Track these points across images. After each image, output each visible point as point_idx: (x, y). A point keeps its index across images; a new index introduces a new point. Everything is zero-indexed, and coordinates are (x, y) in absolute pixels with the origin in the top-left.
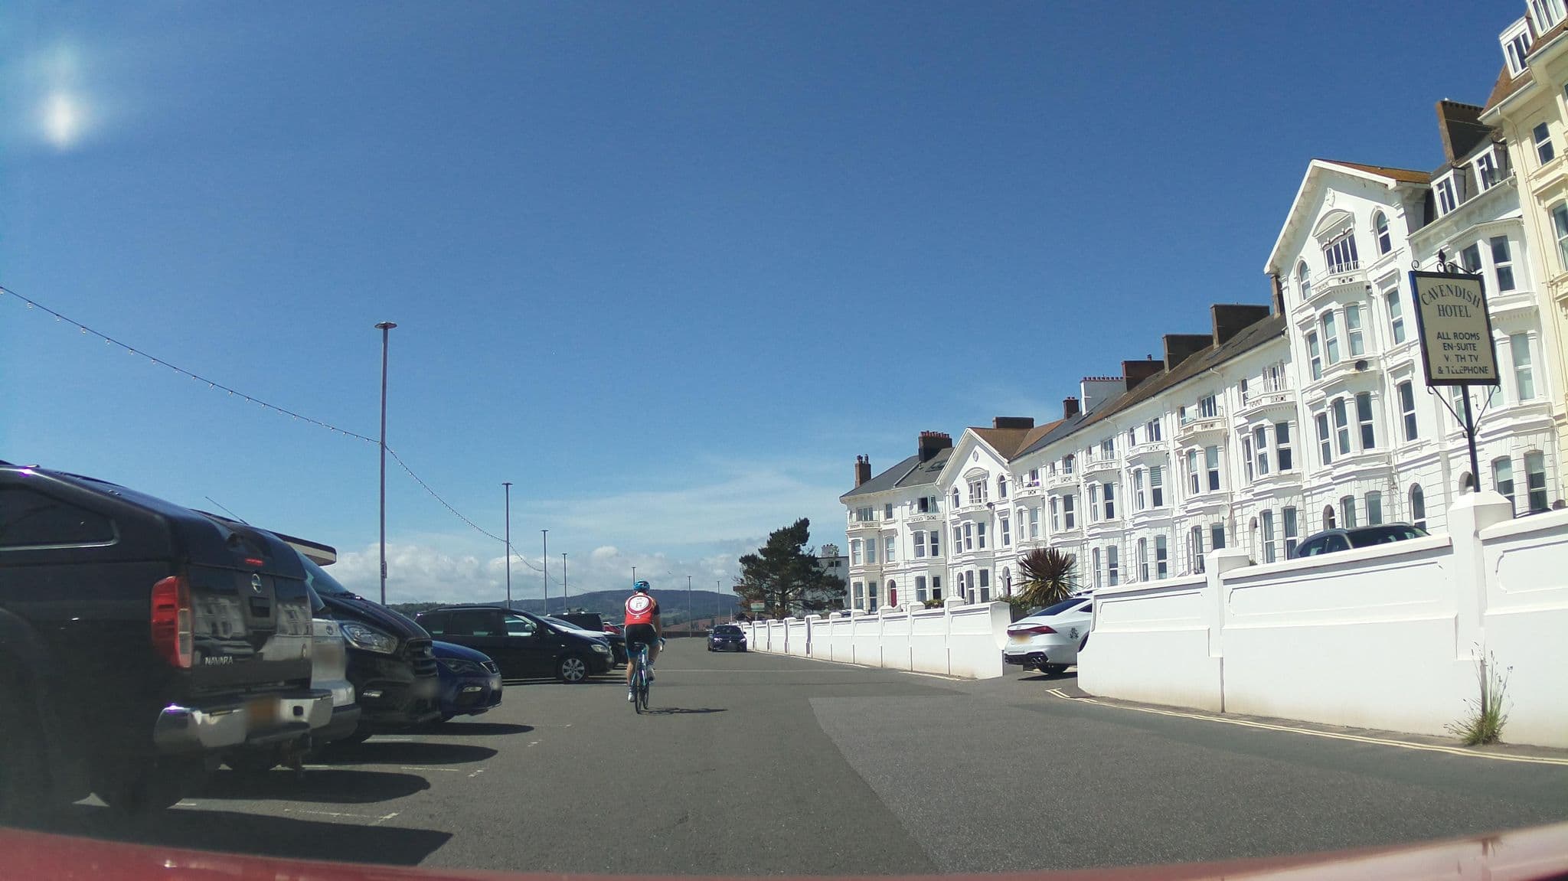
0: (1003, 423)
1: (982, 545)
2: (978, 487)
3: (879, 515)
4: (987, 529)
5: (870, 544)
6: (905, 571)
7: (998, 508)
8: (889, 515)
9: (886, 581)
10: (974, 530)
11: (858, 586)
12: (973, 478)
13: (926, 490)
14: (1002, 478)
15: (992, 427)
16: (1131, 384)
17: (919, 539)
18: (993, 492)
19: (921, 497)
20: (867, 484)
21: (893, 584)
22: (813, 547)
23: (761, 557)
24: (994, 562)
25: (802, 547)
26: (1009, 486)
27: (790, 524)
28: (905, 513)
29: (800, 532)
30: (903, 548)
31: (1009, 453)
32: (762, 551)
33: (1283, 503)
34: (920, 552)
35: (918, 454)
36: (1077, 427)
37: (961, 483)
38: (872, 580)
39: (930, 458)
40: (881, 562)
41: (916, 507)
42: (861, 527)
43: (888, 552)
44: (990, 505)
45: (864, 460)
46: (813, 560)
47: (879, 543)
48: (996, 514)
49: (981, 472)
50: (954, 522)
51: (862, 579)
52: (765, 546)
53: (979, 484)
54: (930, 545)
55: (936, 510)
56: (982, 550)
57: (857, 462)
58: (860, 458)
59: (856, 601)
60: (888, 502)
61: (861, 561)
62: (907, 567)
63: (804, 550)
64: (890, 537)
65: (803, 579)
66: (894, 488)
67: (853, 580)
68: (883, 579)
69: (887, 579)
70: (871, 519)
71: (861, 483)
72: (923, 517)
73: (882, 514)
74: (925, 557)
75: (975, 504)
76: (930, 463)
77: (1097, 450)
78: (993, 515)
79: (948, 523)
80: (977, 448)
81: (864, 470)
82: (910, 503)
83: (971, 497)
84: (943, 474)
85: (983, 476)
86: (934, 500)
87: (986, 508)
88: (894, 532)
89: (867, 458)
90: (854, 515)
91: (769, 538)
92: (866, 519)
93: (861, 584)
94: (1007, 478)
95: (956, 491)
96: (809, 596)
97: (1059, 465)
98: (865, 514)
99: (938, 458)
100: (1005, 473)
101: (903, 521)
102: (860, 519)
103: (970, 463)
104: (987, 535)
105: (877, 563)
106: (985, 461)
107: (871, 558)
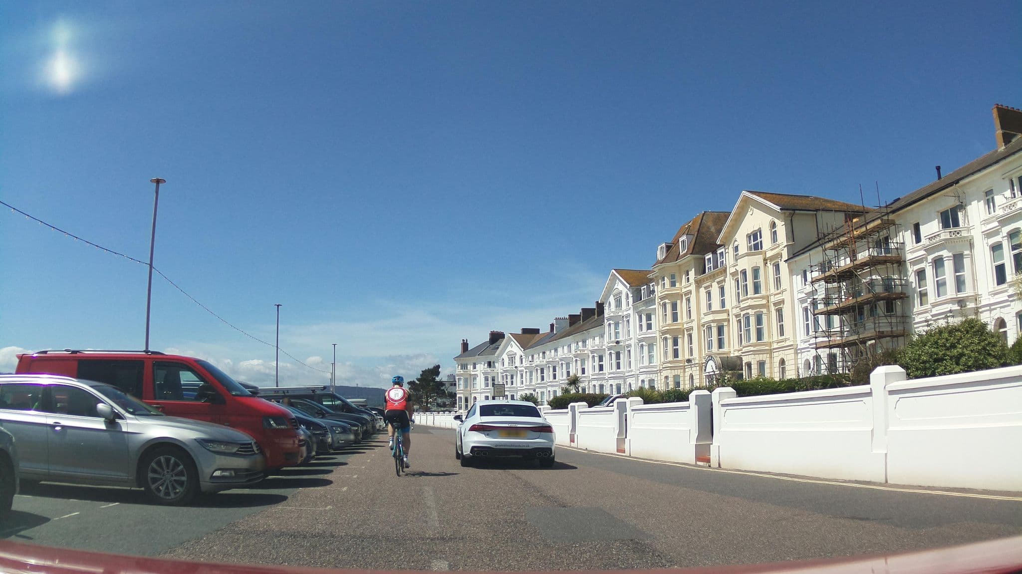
0: (526, 331)
1: (512, 384)
2: (512, 359)
3: (470, 367)
4: (515, 377)
5: (466, 380)
6: (481, 393)
7: (519, 369)
8: (475, 368)
9: (472, 397)
10: (509, 377)
11: (460, 398)
12: (510, 355)
13: (491, 358)
14: (521, 356)
15: (520, 333)
16: (571, 324)
17: (486, 379)
18: (518, 363)
19: (488, 361)
20: (466, 353)
21: (475, 398)
22: (442, 377)
23: (417, 382)
24: (517, 391)
25: (436, 378)
26: (524, 360)
27: (431, 367)
28: (481, 367)
29: (436, 370)
30: (480, 383)
31: (524, 345)
32: (418, 380)
33: (599, 383)
34: (487, 385)
35: (488, 340)
36: (550, 340)
37: (505, 356)
38: (467, 396)
39: (494, 343)
40: (471, 388)
41: (486, 365)
42: (462, 372)
43: (473, 384)
44: (516, 367)
45: (465, 341)
46: (441, 384)
47: (470, 380)
48: (518, 371)
49: (513, 353)
50: (502, 373)
51: (462, 395)
52: (419, 377)
53: (512, 358)
54: (491, 382)
55: (494, 367)
56: (512, 386)
57: (462, 342)
58: (463, 340)
59: (459, 405)
60: (474, 362)
61: (462, 387)
62: (482, 391)
63: (438, 379)
64: (475, 377)
65: (437, 393)
66: (477, 356)
67: (458, 396)
68: (471, 396)
69: (473, 396)
70: (467, 369)
71: (464, 352)
72: (489, 370)
73: (472, 367)
74: (489, 387)
75: (510, 367)
76: (494, 345)
77: (553, 351)
78: (517, 372)
79: (499, 373)
80: (512, 342)
81: (465, 345)
82: (483, 363)
83: (509, 363)
84: (498, 351)
85: (514, 355)
86: (494, 362)
87: (514, 368)
88: (476, 375)
89: (467, 340)
90: (460, 366)
91: (421, 373)
92: (465, 369)
93: (461, 398)
94: (523, 357)
95: (503, 360)
96: (440, 401)
97: (541, 354)
98: (464, 367)
99: (497, 343)
100: (522, 354)
101: (481, 371)
102: (462, 369)
103: (509, 349)
104: (514, 380)
105: (469, 389)
106: (515, 348)
107: (466, 387)
